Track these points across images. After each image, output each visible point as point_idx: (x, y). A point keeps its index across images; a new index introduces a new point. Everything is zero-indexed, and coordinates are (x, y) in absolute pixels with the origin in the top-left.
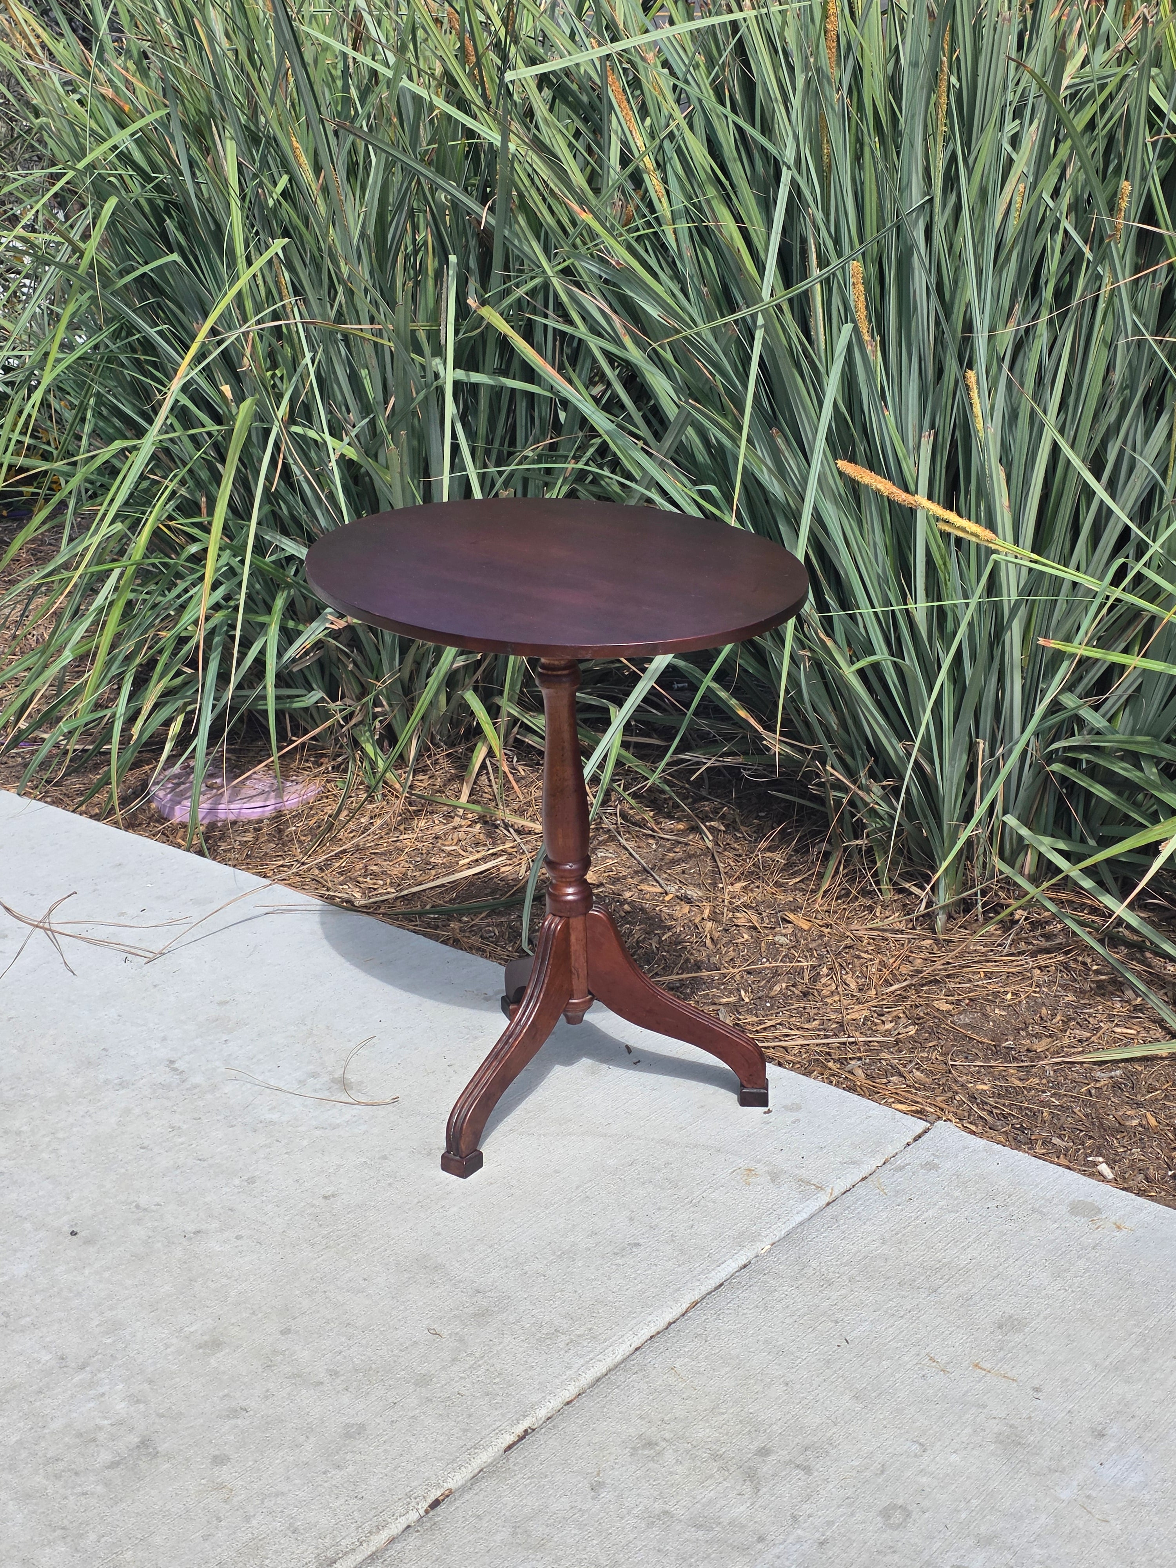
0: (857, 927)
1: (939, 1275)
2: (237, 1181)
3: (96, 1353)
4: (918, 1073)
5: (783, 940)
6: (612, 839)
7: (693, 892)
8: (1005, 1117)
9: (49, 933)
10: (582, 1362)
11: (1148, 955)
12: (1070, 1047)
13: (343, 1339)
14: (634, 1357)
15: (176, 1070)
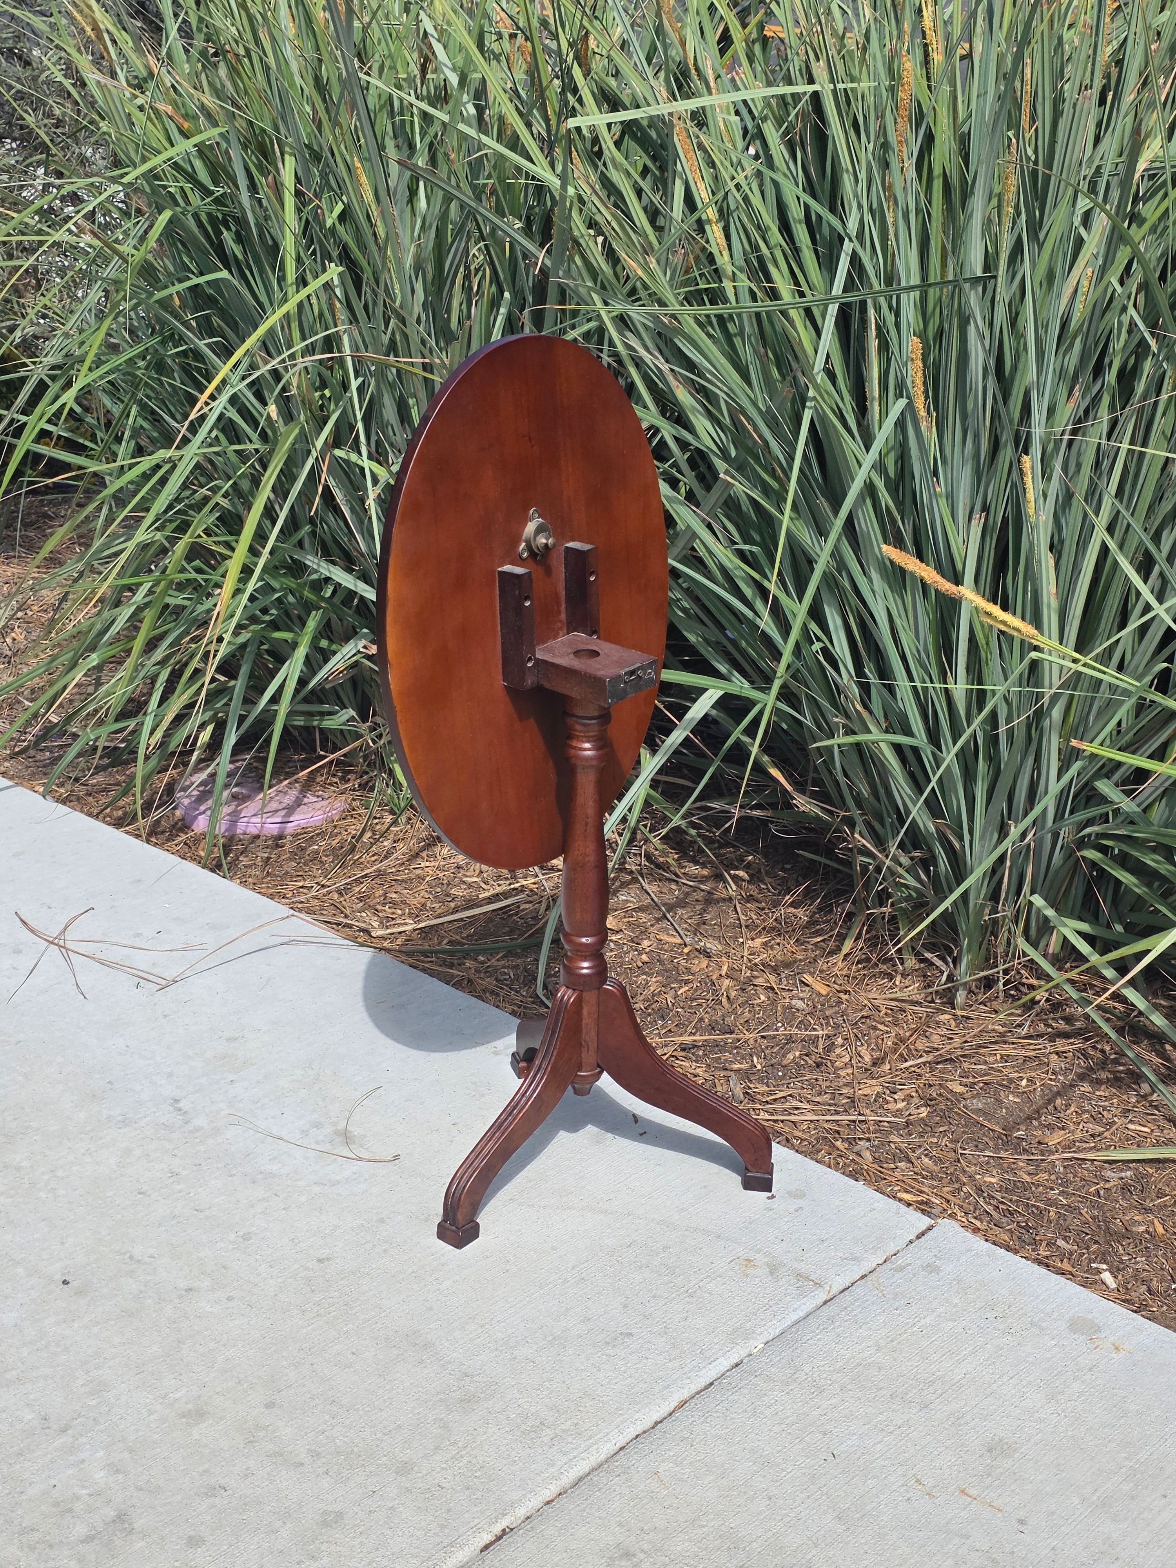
0: (875, 996)
1: (931, 1390)
2: (232, 1237)
3: (79, 1416)
4: (926, 1160)
5: (799, 1004)
6: (635, 880)
7: (713, 946)
8: (1011, 1214)
9: (63, 950)
10: (565, 1459)
11: (1168, 1047)
12: (1081, 1141)
13: (327, 1417)
14: (617, 1457)
15: (180, 1110)
